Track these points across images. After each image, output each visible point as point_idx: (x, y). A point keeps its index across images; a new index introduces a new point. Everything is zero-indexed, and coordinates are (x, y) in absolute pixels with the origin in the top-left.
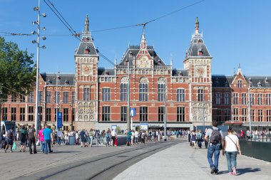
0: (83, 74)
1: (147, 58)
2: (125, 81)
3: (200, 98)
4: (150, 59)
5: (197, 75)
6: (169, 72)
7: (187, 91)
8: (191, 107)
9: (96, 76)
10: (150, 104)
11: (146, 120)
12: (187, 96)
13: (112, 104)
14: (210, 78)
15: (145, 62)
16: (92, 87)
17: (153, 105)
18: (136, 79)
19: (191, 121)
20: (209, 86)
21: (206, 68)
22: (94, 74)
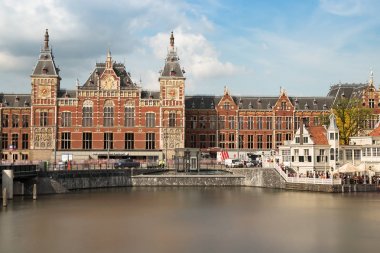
0: (41, 96)
1: (112, 78)
2: (88, 104)
3: (172, 123)
4: (116, 79)
5: (169, 97)
6: (138, 94)
7: (158, 115)
8: (161, 133)
9: (55, 99)
10: (116, 130)
11: (112, 147)
12: (158, 121)
13: (73, 130)
14: (183, 100)
15: (111, 83)
16: (51, 111)
17: (119, 131)
18: (100, 103)
19: (161, 148)
20: (181, 110)
21: (178, 89)
22: (52, 97)
